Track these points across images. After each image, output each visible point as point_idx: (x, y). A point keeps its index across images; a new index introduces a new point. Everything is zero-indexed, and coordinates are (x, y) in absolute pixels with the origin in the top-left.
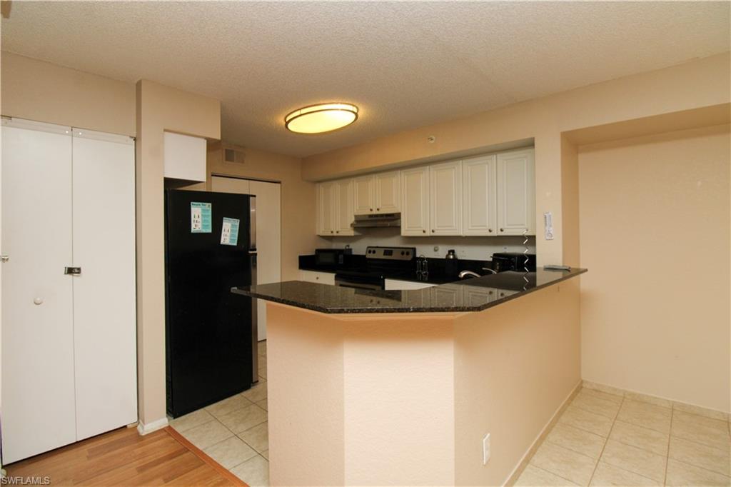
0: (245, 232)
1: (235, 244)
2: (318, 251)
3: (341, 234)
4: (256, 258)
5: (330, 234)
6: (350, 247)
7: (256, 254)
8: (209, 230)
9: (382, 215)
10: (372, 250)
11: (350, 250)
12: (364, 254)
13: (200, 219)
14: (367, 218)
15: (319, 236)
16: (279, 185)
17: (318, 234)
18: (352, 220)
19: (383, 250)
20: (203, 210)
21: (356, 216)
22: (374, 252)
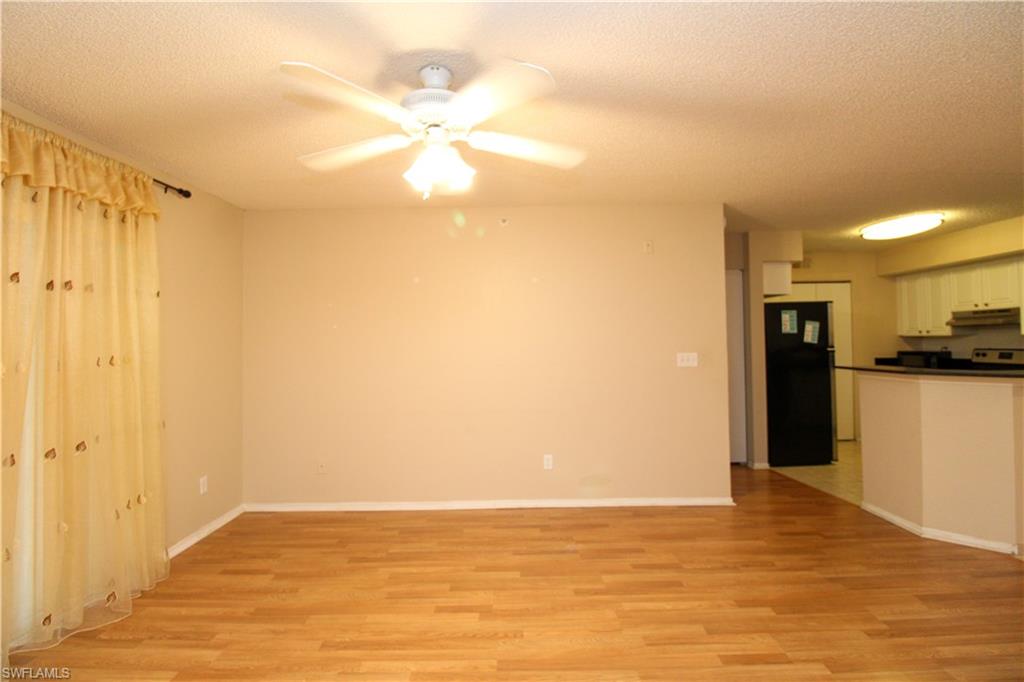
0: (824, 333)
1: (816, 342)
2: (901, 353)
3: (933, 334)
4: (833, 356)
5: (917, 334)
6: (949, 349)
7: (833, 352)
8: (795, 331)
9: (992, 311)
10: (981, 352)
11: (950, 353)
12: (970, 357)
13: (788, 322)
14: (972, 315)
15: (902, 337)
16: (848, 285)
17: (900, 333)
18: (949, 317)
19: (997, 353)
20: (791, 316)
21: (954, 313)
22: (984, 355)
